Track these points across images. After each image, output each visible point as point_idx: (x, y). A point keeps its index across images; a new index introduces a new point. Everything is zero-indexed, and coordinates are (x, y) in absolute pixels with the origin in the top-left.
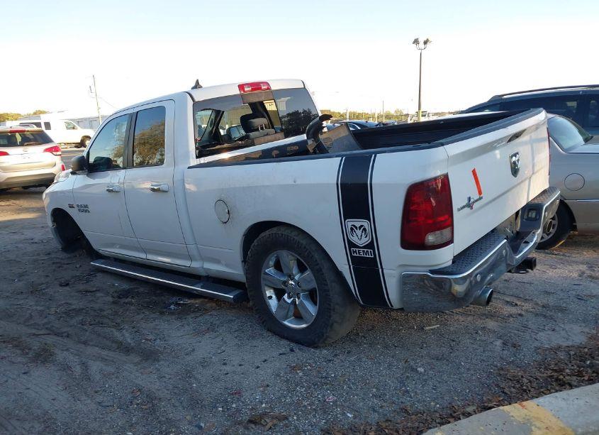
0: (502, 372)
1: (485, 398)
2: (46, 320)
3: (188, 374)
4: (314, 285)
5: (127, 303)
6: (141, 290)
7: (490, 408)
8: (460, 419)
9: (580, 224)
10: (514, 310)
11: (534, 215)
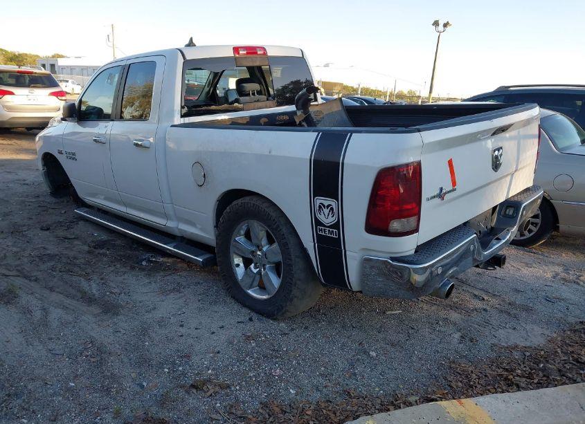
0: (453, 365)
1: (430, 390)
2: (18, 262)
3: (144, 331)
4: (279, 258)
5: (101, 254)
6: (119, 242)
7: (433, 400)
8: (400, 408)
9: (563, 226)
10: (479, 305)
11: (511, 213)
